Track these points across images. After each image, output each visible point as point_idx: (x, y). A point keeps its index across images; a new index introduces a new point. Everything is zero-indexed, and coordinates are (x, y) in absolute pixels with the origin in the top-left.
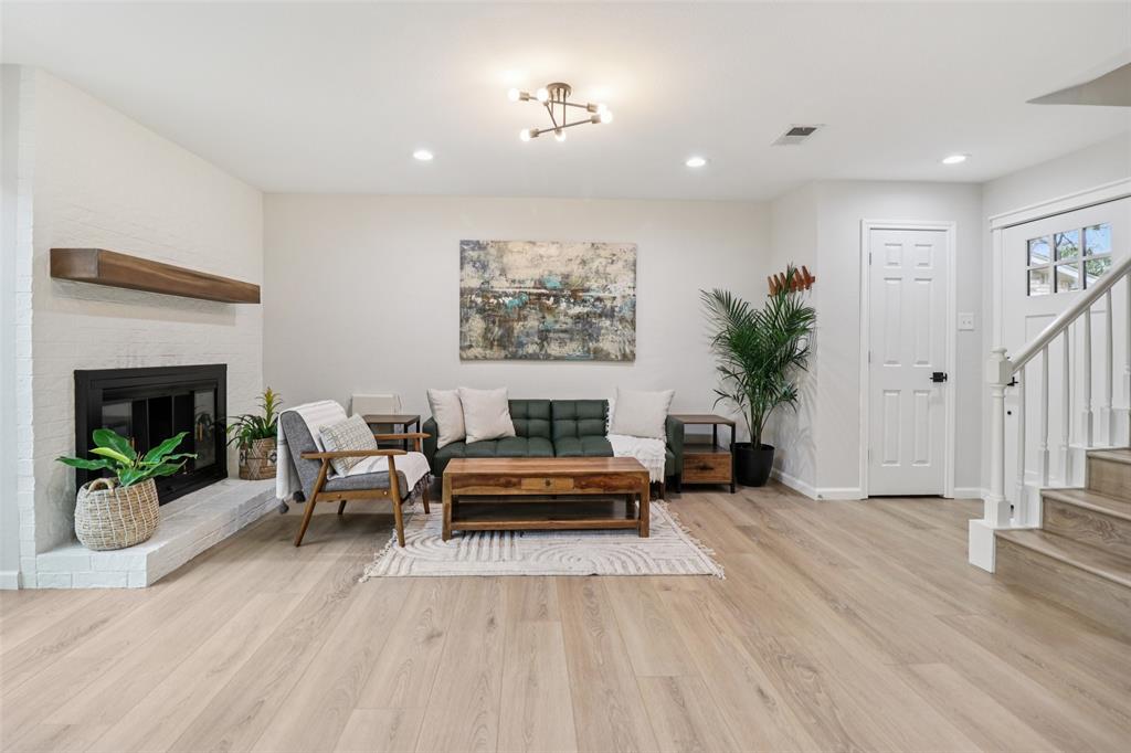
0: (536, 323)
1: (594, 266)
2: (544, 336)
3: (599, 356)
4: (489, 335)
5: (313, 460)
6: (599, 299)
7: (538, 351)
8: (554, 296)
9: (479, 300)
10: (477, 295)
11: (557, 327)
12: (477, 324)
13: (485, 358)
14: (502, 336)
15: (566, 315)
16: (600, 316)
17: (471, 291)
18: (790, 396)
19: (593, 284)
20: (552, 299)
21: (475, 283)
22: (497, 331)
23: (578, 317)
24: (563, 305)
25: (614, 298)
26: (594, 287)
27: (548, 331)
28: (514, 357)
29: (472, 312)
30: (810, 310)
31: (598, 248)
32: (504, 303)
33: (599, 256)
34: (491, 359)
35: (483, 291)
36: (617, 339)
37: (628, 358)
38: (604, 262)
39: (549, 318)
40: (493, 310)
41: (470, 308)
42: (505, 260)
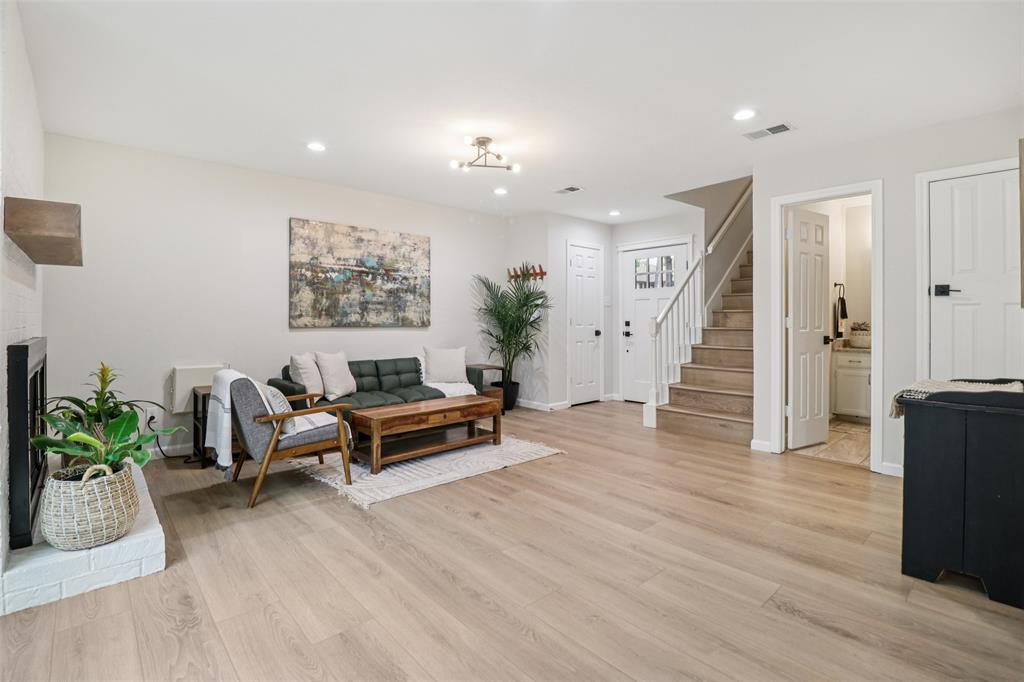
0: (358, 296)
1: (403, 250)
2: (364, 307)
3: (405, 323)
4: (318, 306)
5: (265, 423)
6: (405, 278)
7: (359, 320)
8: (373, 274)
9: (309, 274)
10: (307, 270)
11: (375, 299)
12: (307, 296)
13: (314, 326)
14: (329, 307)
15: (381, 290)
16: (406, 292)
17: (301, 265)
18: (527, 348)
19: (401, 266)
20: (370, 276)
21: (305, 258)
22: (325, 302)
23: (390, 292)
24: (379, 282)
25: (416, 278)
26: (401, 268)
27: (367, 303)
28: (339, 325)
29: (302, 284)
30: (543, 293)
31: (404, 238)
32: (331, 278)
33: (405, 244)
34: (319, 327)
35: (312, 265)
36: (418, 309)
37: (425, 324)
38: (409, 249)
39: (368, 292)
40: (321, 284)
41: (301, 280)
42: (332, 240)
